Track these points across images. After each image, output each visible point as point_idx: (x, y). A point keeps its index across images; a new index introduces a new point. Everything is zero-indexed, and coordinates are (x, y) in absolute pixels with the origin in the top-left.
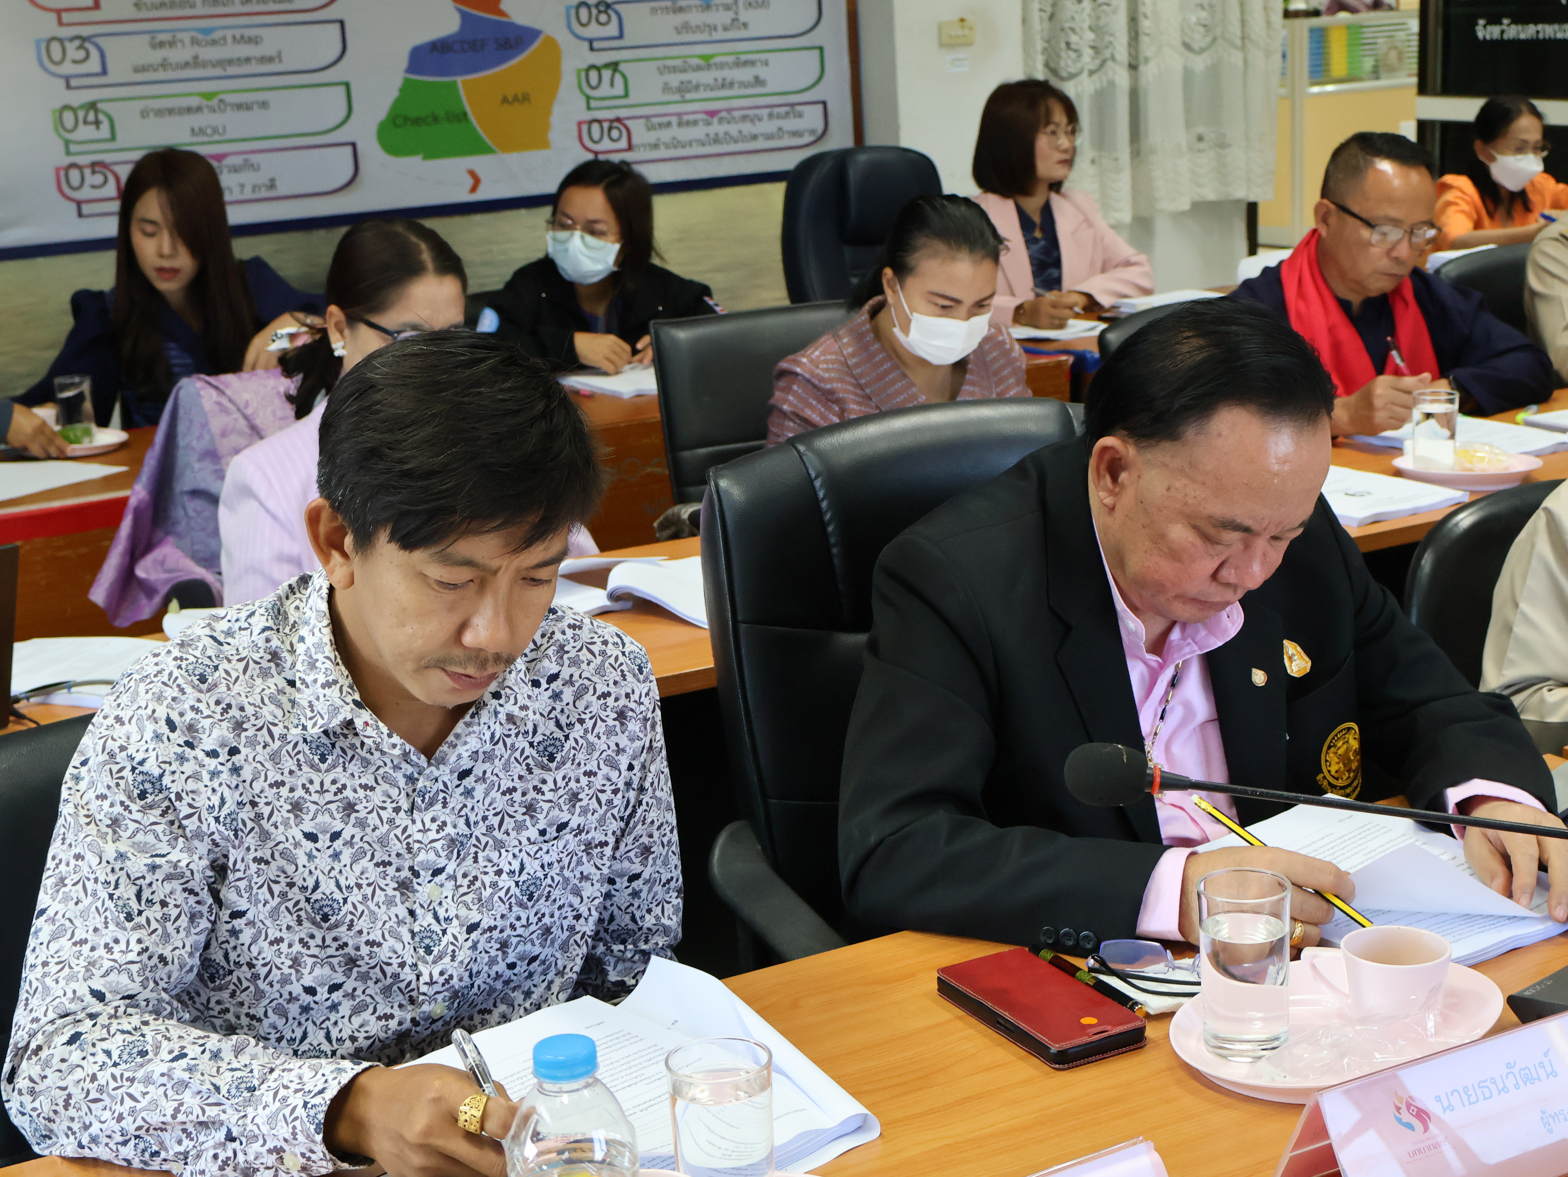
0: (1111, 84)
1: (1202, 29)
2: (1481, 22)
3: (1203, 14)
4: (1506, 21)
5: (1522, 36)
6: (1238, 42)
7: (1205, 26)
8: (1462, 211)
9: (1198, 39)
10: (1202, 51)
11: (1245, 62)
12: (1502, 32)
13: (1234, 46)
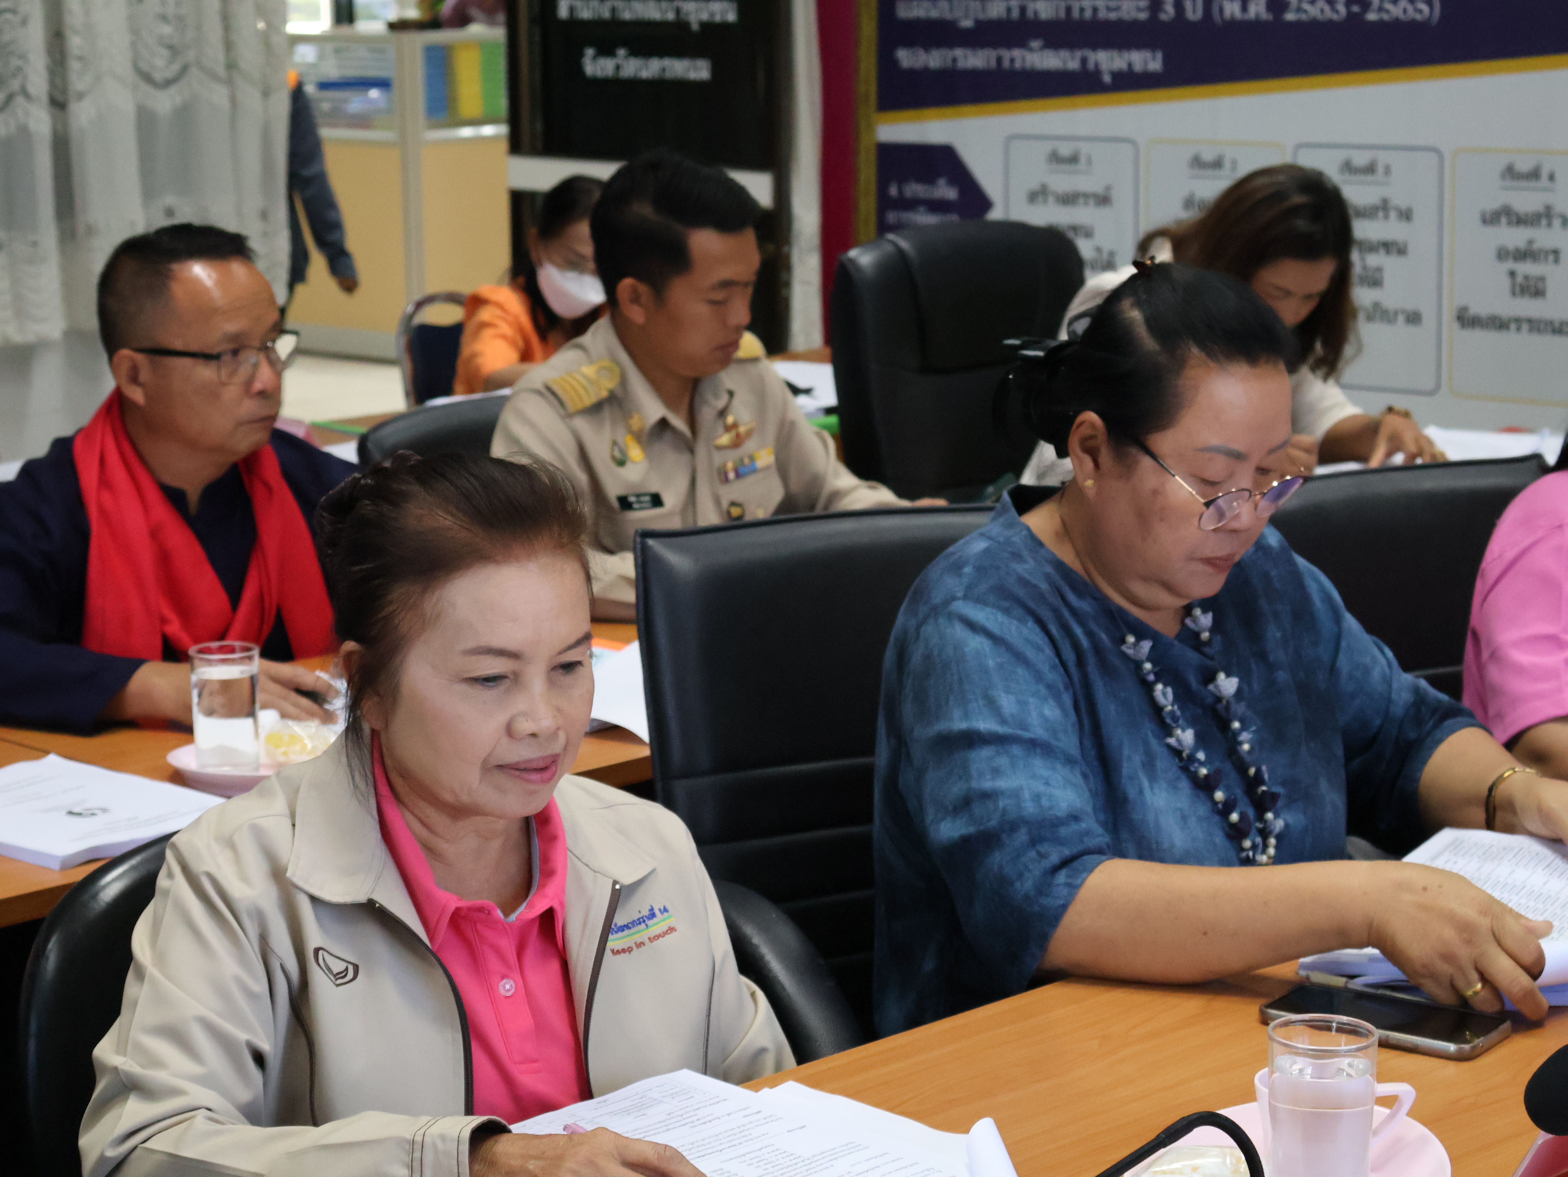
0: (24, 131)
1: (165, 52)
2: (590, 52)
3: (167, 30)
4: (621, 52)
5: (645, 74)
6: (221, 71)
7: (170, 47)
8: (504, 337)
9: (162, 67)
10: (168, 83)
11: (233, 100)
12: (618, 67)
13: (215, 77)
